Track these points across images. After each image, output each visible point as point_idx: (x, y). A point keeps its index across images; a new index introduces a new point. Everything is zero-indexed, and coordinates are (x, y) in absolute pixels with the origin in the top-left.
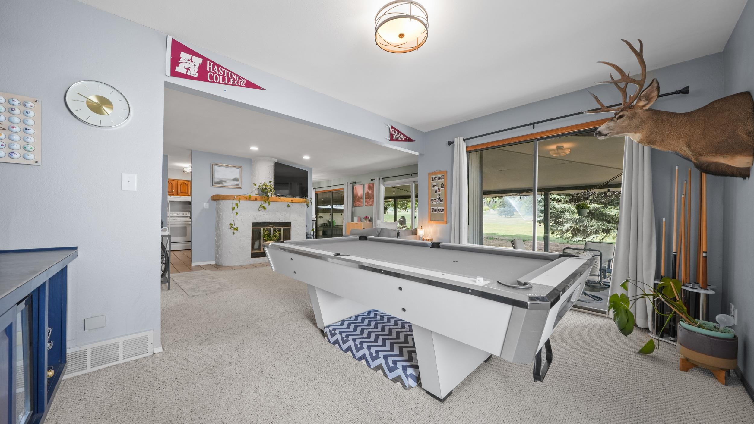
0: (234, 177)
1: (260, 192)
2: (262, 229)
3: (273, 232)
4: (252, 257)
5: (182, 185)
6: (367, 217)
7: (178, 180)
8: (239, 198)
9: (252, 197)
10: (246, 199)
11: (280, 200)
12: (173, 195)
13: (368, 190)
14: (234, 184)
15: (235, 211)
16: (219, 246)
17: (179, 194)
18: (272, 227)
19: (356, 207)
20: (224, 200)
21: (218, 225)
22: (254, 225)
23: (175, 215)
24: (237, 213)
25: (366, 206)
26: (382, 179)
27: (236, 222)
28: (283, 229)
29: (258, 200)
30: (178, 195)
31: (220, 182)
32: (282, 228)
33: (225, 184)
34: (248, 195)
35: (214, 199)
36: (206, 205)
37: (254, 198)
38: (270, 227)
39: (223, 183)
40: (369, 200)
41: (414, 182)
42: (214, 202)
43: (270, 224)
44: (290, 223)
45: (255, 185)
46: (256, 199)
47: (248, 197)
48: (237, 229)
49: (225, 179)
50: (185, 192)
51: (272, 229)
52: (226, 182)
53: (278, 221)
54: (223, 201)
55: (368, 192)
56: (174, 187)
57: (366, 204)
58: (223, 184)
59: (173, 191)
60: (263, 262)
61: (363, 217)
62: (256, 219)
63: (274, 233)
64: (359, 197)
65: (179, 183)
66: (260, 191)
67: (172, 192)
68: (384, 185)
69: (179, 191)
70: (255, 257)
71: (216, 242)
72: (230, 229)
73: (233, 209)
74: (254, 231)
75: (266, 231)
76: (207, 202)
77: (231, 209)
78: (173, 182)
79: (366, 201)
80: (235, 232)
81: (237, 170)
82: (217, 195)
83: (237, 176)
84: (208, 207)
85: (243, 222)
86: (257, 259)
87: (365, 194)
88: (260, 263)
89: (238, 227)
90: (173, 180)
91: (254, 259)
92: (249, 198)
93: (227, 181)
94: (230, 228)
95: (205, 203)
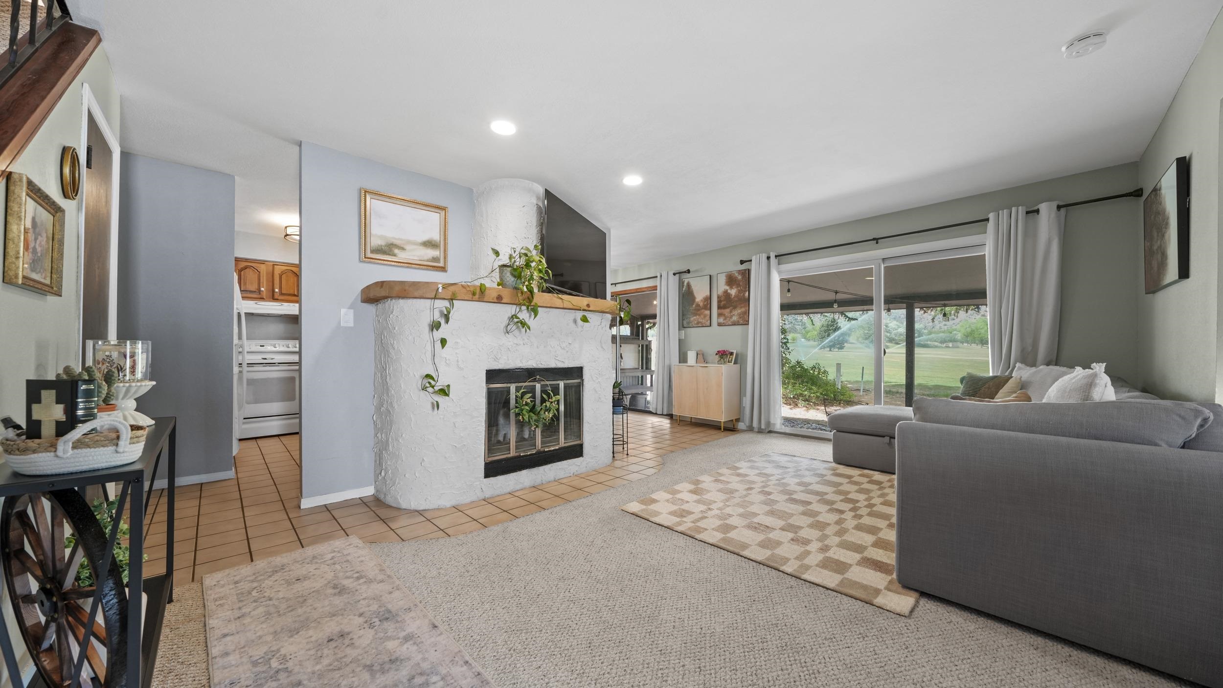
0: (425, 238)
1: (510, 279)
2: (513, 387)
3: (542, 396)
4: (487, 476)
5: (284, 276)
6: (724, 351)
7: (275, 264)
8: (453, 293)
9: (487, 292)
10: (474, 294)
11: (558, 303)
12: (262, 299)
13: (728, 288)
14: (426, 258)
15: (438, 334)
16: (387, 441)
17: (276, 296)
18: (539, 381)
19: (689, 329)
20: (403, 298)
21: (384, 378)
22: (492, 375)
23: (270, 348)
24: (443, 342)
25: (720, 325)
26: (776, 256)
27: (442, 368)
28: (565, 387)
29: (504, 301)
30: (274, 298)
31: (388, 249)
32: (562, 384)
33: (402, 256)
34: (477, 283)
35: (372, 295)
36: (347, 317)
37: (494, 295)
38: (535, 380)
39: (396, 251)
40: (731, 312)
41: (884, 260)
42: (371, 308)
43: (530, 374)
44: (580, 369)
45: (497, 253)
46: (499, 300)
47: (478, 291)
48: (444, 392)
49: (401, 240)
50: (291, 292)
51: (538, 387)
52: (403, 249)
53: (552, 364)
54: (401, 301)
55: (726, 292)
56: (264, 280)
57: (721, 320)
58: (395, 255)
59: (262, 289)
60: (519, 487)
61: (711, 351)
62: (496, 359)
63: (543, 401)
64: (698, 305)
65: (278, 270)
66: (508, 274)
67: (260, 291)
68: (779, 272)
69: (277, 290)
70: (495, 474)
71: (378, 430)
72: (423, 393)
73: (435, 326)
74: (490, 393)
75: (523, 394)
76: (350, 308)
77: (427, 329)
78: (263, 268)
79: (719, 315)
80: (441, 399)
81: (435, 218)
82: (382, 284)
83: (435, 235)
84: (351, 324)
85: (462, 369)
86: (501, 479)
87: (718, 297)
88: (508, 490)
89: (448, 386)
90: (263, 262)
91: (492, 480)
92: (479, 294)
93: (407, 247)
94: (424, 389)
95: (343, 311)
